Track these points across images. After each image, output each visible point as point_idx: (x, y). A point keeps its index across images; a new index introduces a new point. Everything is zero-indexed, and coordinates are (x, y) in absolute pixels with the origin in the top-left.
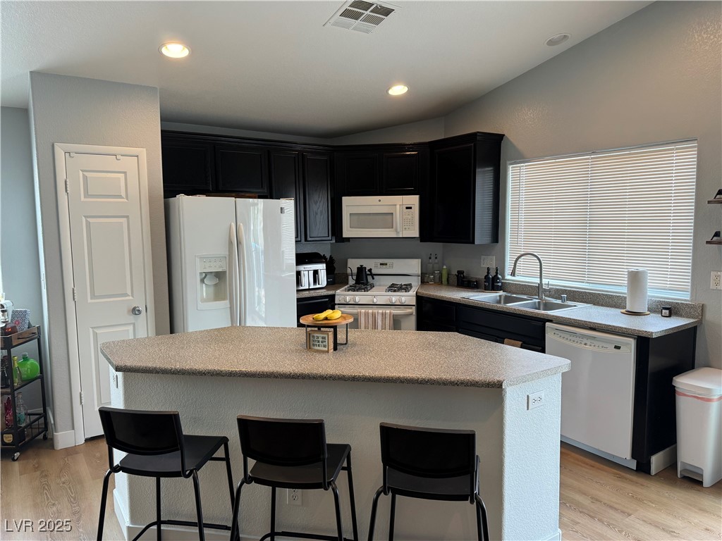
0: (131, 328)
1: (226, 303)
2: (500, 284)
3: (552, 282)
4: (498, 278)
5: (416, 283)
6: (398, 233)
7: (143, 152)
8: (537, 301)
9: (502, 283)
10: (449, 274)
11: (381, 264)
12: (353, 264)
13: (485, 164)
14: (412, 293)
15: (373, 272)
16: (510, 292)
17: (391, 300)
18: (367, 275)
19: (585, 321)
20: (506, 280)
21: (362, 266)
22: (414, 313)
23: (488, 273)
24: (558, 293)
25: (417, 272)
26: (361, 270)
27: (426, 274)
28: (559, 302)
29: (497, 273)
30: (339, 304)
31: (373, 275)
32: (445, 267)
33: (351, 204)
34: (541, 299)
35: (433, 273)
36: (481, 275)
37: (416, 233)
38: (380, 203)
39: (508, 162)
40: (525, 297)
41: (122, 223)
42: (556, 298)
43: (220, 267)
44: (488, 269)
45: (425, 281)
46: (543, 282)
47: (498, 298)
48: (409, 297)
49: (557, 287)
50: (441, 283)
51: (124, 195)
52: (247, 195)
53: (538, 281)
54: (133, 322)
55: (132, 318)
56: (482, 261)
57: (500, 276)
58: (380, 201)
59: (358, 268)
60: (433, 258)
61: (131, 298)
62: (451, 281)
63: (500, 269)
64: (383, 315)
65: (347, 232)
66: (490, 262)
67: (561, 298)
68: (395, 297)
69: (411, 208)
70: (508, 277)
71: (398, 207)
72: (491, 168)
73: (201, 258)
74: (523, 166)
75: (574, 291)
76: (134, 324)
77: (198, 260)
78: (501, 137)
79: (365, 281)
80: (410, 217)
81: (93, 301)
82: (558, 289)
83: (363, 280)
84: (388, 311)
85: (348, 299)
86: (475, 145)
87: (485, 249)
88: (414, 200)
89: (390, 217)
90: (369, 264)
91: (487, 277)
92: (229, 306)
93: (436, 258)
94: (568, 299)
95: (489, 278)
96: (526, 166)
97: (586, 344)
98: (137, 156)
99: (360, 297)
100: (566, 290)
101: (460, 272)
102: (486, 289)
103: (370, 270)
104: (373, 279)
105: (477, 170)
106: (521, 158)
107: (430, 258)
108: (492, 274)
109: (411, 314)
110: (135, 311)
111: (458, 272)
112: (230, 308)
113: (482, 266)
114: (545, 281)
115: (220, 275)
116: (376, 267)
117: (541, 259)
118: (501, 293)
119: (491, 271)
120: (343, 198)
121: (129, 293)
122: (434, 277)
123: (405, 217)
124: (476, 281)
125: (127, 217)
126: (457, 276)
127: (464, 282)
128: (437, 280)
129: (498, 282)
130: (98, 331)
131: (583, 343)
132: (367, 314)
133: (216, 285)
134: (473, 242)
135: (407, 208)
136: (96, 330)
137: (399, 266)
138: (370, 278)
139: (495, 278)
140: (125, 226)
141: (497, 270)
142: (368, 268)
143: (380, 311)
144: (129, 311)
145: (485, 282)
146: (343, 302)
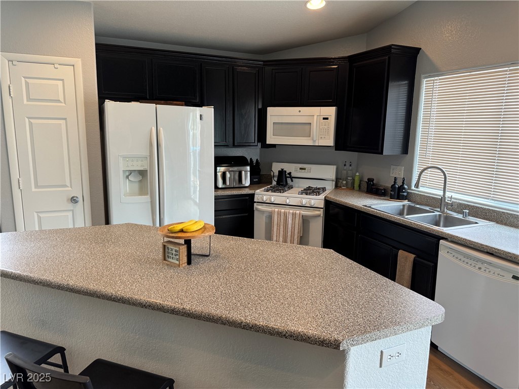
0: (70, 214)
1: (147, 198)
2: (405, 194)
3: (455, 196)
4: (404, 188)
5: (330, 186)
6: (314, 141)
7: (78, 62)
8: (438, 213)
9: (408, 193)
10: (361, 181)
11: (301, 169)
12: (276, 168)
13: (399, 78)
14: (322, 196)
15: (293, 175)
16: (414, 202)
17: (301, 202)
18: (286, 177)
19: (482, 245)
20: (412, 190)
21: (282, 169)
22: (322, 215)
23: (395, 182)
24: (460, 207)
25: (331, 178)
26: (282, 173)
27: (340, 179)
28: (460, 216)
29: (403, 183)
30: (258, 202)
31: (292, 178)
32: (357, 174)
33: (275, 114)
34: (443, 212)
35: (346, 179)
36: (389, 184)
37: (330, 142)
38: (300, 114)
39: (423, 76)
40: (427, 208)
41: (61, 124)
42: (458, 212)
43: (142, 166)
44: (395, 179)
45: (339, 185)
46: (446, 196)
47: (402, 207)
48: (318, 201)
49: (460, 202)
50: (353, 188)
51: (62, 100)
52: (175, 102)
53: (441, 193)
54: (72, 209)
55: (70, 206)
56: (391, 170)
57: (406, 187)
58: (300, 111)
59: (279, 171)
60: (348, 165)
61: (70, 189)
62: (362, 187)
63: (407, 180)
64: (294, 215)
65: (270, 140)
66: (398, 173)
67: (463, 213)
68: (306, 200)
69: (327, 119)
70: (413, 188)
71: (315, 117)
72: (406, 82)
73: (124, 157)
74: (437, 80)
75: (477, 207)
76: (73, 211)
77: (121, 160)
78: (418, 50)
79: (285, 183)
80: (326, 127)
81: (37, 190)
82: (460, 204)
83: (283, 182)
84: (298, 212)
85: (265, 198)
86: (389, 58)
87: (394, 160)
88: (331, 112)
89: (308, 126)
90: (288, 167)
91: (393, 186)
92: (149, 200)
93: (350, 165)
94: (470, 214)
95: (396, 187)
96: (440, 79)
97: (480, 268)
98: (73, 66)
99: (276, 197)
100: (469, 205)
101: (370, 180)
102: (392, 197)
103: (290, 174)
104: (292, 181)
105: (390, 84)
106: (435, 71)
107: (345, 165)
108: (399, 183)
109: (319, 216)
110: (74, 200)
111: (368, 179)
112: (151, 202)
113: (391, 175)
114: (448, 194)
115: (143, 173)
116: (296, 171)
117: (446, 172)
118: (406, 202)
119: (397, 181)
120: (268, 108)
121: (68, 184)
122: (347, 182)
123: (321, 128)
124: (384, 190)
125: (65, 119)
126: (367, 183)
127: (373, 189)
128: (350, 186)
129: (404, 192)
130: (41, 215)
131: (477, 267)
132: (279, 213)
133: (140, 181)
134: (382, 153)
135: (324, 119)
136: (40, 215)
137: (316, 171)
138: (289, 180)
139: (401, 188)
140: (64, 127)
141: (404, 181)
142: (288, 172)
143: (291, 211)
144: (68, 200)
145: (391, 191)
146: (261, 201)
